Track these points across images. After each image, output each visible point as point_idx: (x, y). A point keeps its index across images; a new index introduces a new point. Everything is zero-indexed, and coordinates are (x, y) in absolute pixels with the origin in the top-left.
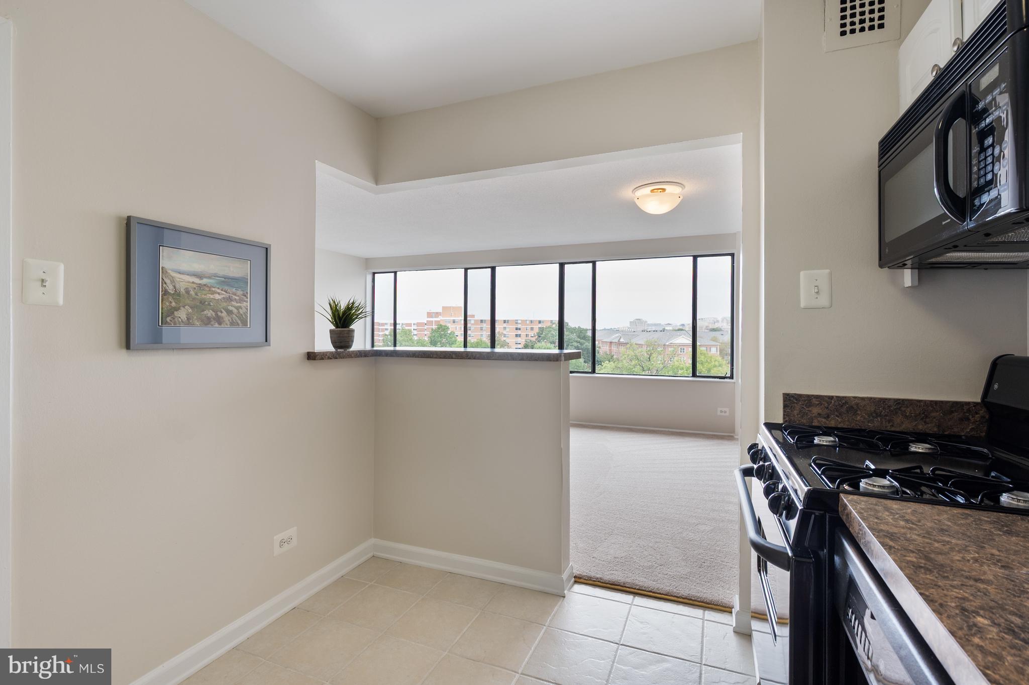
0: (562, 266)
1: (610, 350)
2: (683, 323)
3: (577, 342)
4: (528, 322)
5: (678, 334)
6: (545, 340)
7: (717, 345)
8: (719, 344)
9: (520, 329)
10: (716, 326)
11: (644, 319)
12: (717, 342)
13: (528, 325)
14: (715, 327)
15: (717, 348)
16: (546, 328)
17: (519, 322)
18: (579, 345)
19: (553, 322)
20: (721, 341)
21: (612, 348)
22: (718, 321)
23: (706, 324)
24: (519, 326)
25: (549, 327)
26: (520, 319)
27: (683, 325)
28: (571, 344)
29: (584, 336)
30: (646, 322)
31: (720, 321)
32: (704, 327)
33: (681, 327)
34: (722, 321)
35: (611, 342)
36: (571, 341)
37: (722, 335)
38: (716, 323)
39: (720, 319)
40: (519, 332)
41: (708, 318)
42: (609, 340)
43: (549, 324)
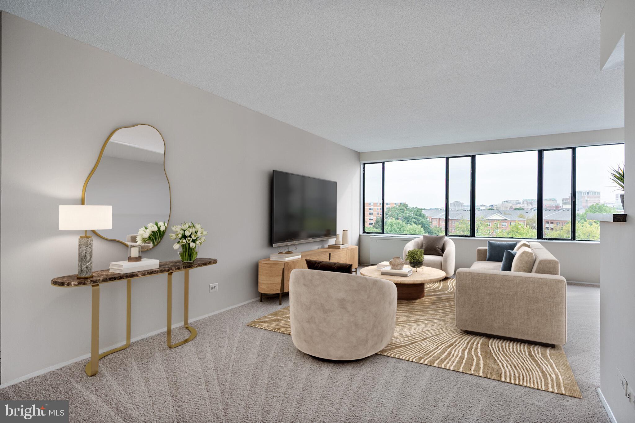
0: (541, 153)
1: (439, 224)
2: (492, 204)
3: (415, 218)
4: (378, 204)
5: (493, 212)
6: (391, 217)
7: (524, 221)
8: (526, 220)
9: (372, 209)
10: (518, 206)
11: (461, 202)
12: (523, 218)
13: (378, 206)
14: (517, 208)
15: (524, 223)
16: (392, 208)
17: (372, 204)
18: (417, 221)
19: (397, 204)
20: (526, 218)
21: (440, 223)
22: (520, 203)
23: (511, 205)
24: (372, 207)
25: (394, 208)
26: (373, 202)
27: (492, 206)
28: (411, 220)
29: (420, 214)
30: (463, 203)
31: (522, 203)
32: (509, 207)
33: (490, 207)
34: (523, 203)
35: (439, 219)
36: (410, 218)
37: (527, 213)
38: (518, 205)
39: (521, 201)
40: (372, 212)
41: (512, 201)
42: (438, 217)
43: (394, 206)
